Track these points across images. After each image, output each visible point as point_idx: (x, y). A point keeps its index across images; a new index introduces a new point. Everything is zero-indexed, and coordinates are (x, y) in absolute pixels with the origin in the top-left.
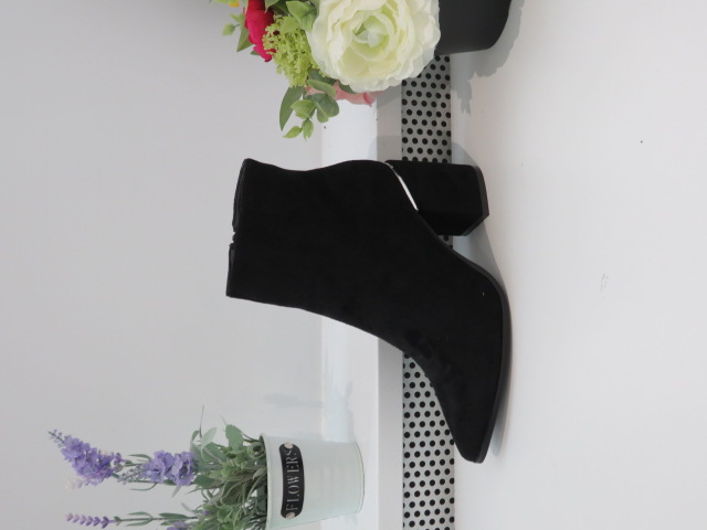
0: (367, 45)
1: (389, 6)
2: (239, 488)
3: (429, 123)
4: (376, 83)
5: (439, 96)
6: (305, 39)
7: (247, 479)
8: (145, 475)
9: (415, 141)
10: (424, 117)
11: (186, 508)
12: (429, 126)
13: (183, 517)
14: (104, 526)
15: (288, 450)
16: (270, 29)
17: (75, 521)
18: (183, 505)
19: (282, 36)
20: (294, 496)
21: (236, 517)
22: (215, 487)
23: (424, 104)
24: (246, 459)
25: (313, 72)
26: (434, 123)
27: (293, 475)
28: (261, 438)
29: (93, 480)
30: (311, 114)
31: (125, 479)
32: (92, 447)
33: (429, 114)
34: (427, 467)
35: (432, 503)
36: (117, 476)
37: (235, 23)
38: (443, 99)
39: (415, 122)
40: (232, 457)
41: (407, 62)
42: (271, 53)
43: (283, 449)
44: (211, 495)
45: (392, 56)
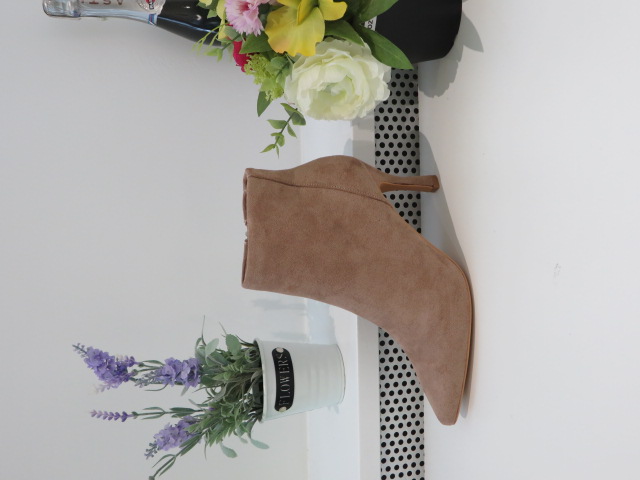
2: (239, 387)
7: (246, 380)
11: (193, 403)
13: (192, 411)
14: (124, 420)
15: (280, 354)
17: (99, 417)
18: (190, 401)
20: (285, 394)
21: (237, 413)
22: (217, 386)
24: (244, 363)
27: (285, 375)
28: (255, 342)
31: (142, 383)
32: (110, 355)
36: (134, 380)
43: (275, 353)
44: (213, 392)
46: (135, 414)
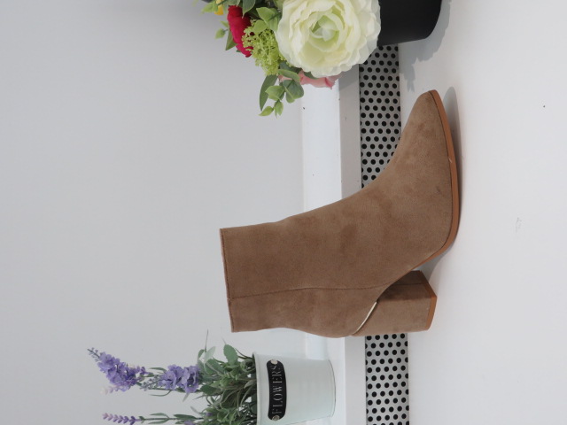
0: (322, 39)
1: (338, 7)
2: (234, 395)
3: (383, 101)
4: (331, 69)
5: (390, 78)
6: (274, 38)
7: (240, 389)
8: (161, 384)
9: (372, 116)
10: (379, 96)
11: (195, 411)
12: (383, 103)
13: (193, 418)
14: (132, 424)
15: (274, 365)
16: (248, 31)
17: (110, 419)
18: (192, 408)
19: (256, 36)
20: (278, 403)
21: (232, 418)
22: (217, 394)
23: (379, 85)
24: (240, 372)
25: (281, 63)
26: (387, 101)
27: (278, 385)
28: (253, 356)
29: (121, 387)
30: (281, 97)
31: (146, 386)
32: (121, 361)
33: (383, 93)
34: (387, 380)
35: (391, 409)
36: (140, 384)
37: (225, 28)
38: (394, 81)
39: (371, 100)
40: (229, 370)
41: (355, 51)
42: (250, 50)
43: (269, 365)
44: (213, 401)
45: (342, 47)
46: (142, 419)
